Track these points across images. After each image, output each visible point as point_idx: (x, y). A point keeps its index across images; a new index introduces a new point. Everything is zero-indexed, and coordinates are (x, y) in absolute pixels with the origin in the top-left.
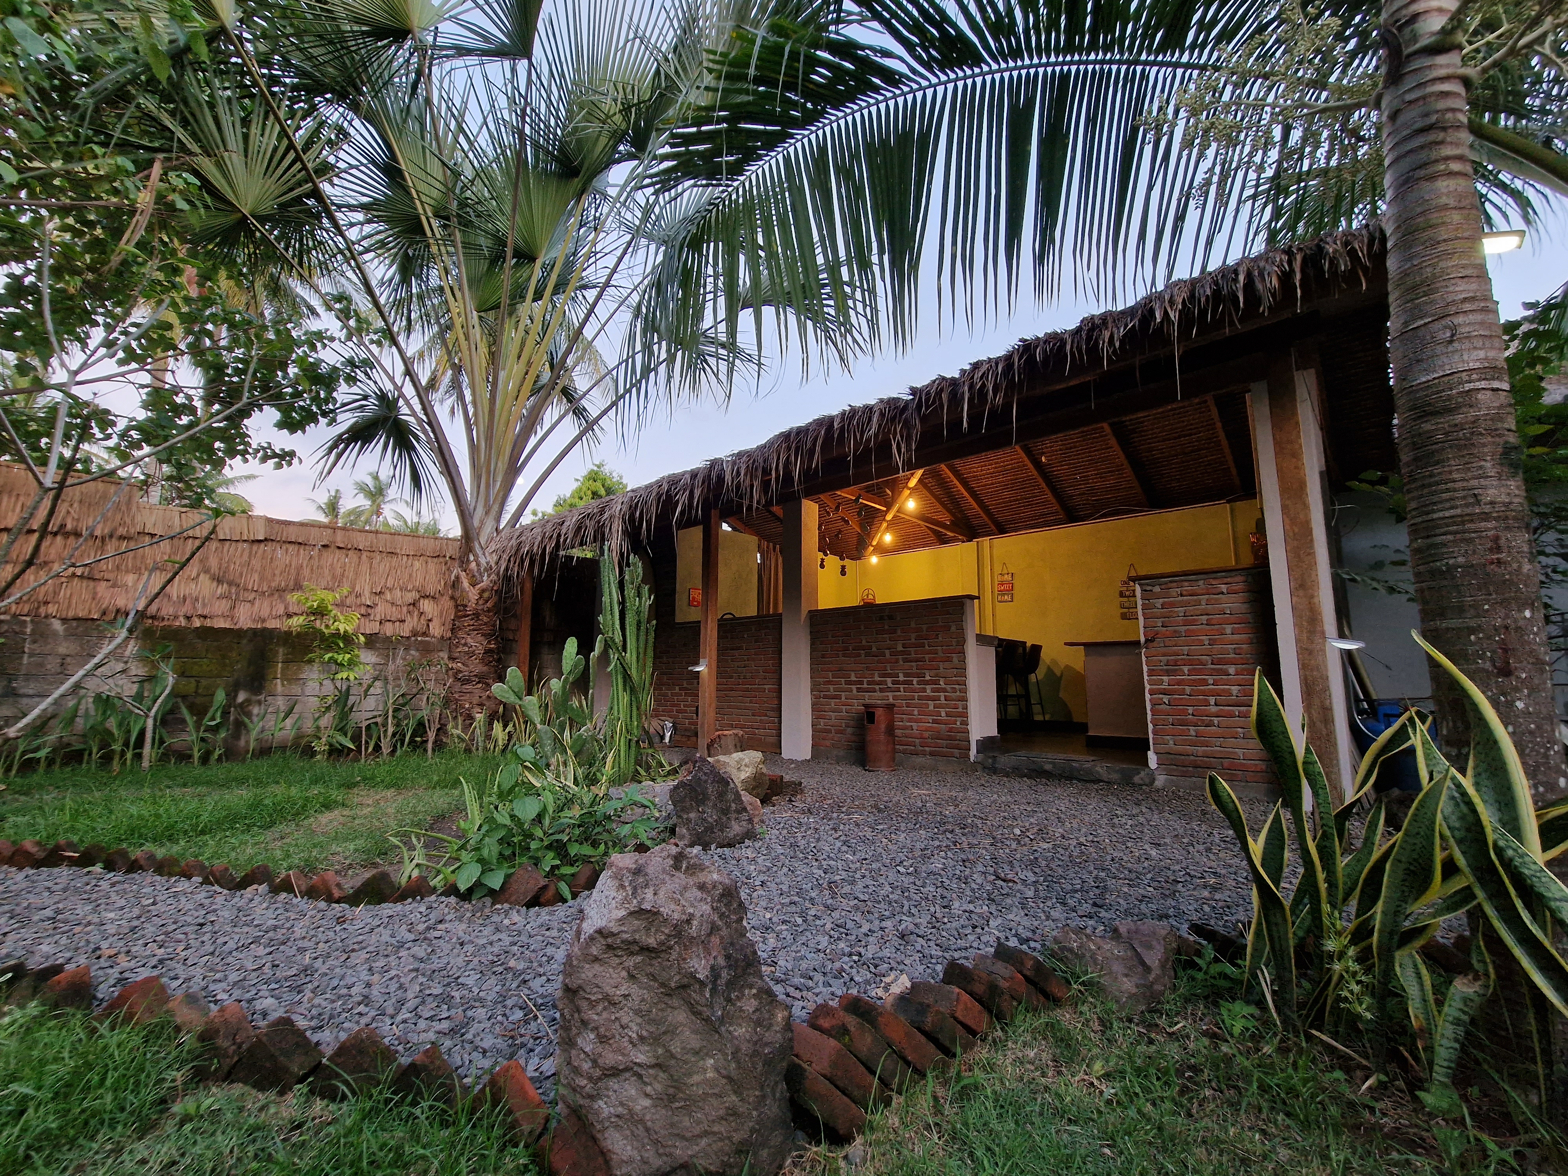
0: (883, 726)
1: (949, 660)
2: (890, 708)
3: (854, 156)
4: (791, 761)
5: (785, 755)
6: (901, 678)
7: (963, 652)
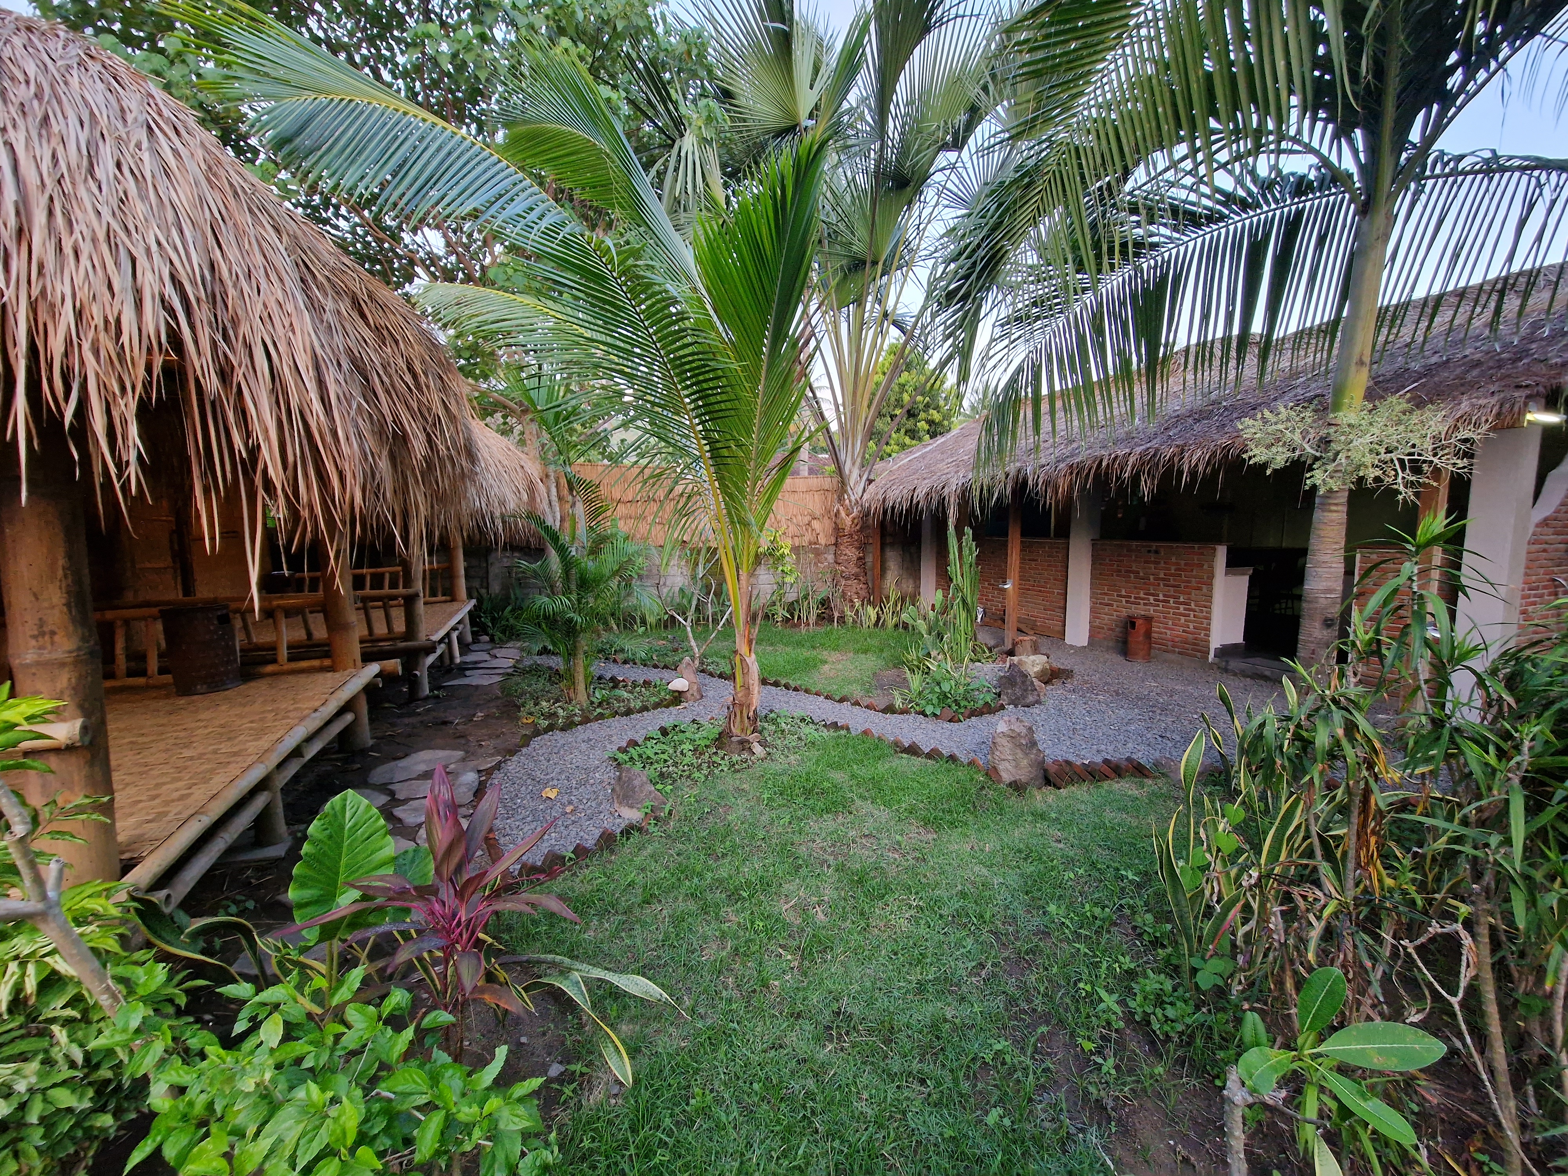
0: (1142, 631)
1: (1200, 589)
2: (1149, 620)
3: (1123, 304)
4: (1072, 647)
5: (1068, 641)
6: (1161, 597)
7: (1211, 584)
